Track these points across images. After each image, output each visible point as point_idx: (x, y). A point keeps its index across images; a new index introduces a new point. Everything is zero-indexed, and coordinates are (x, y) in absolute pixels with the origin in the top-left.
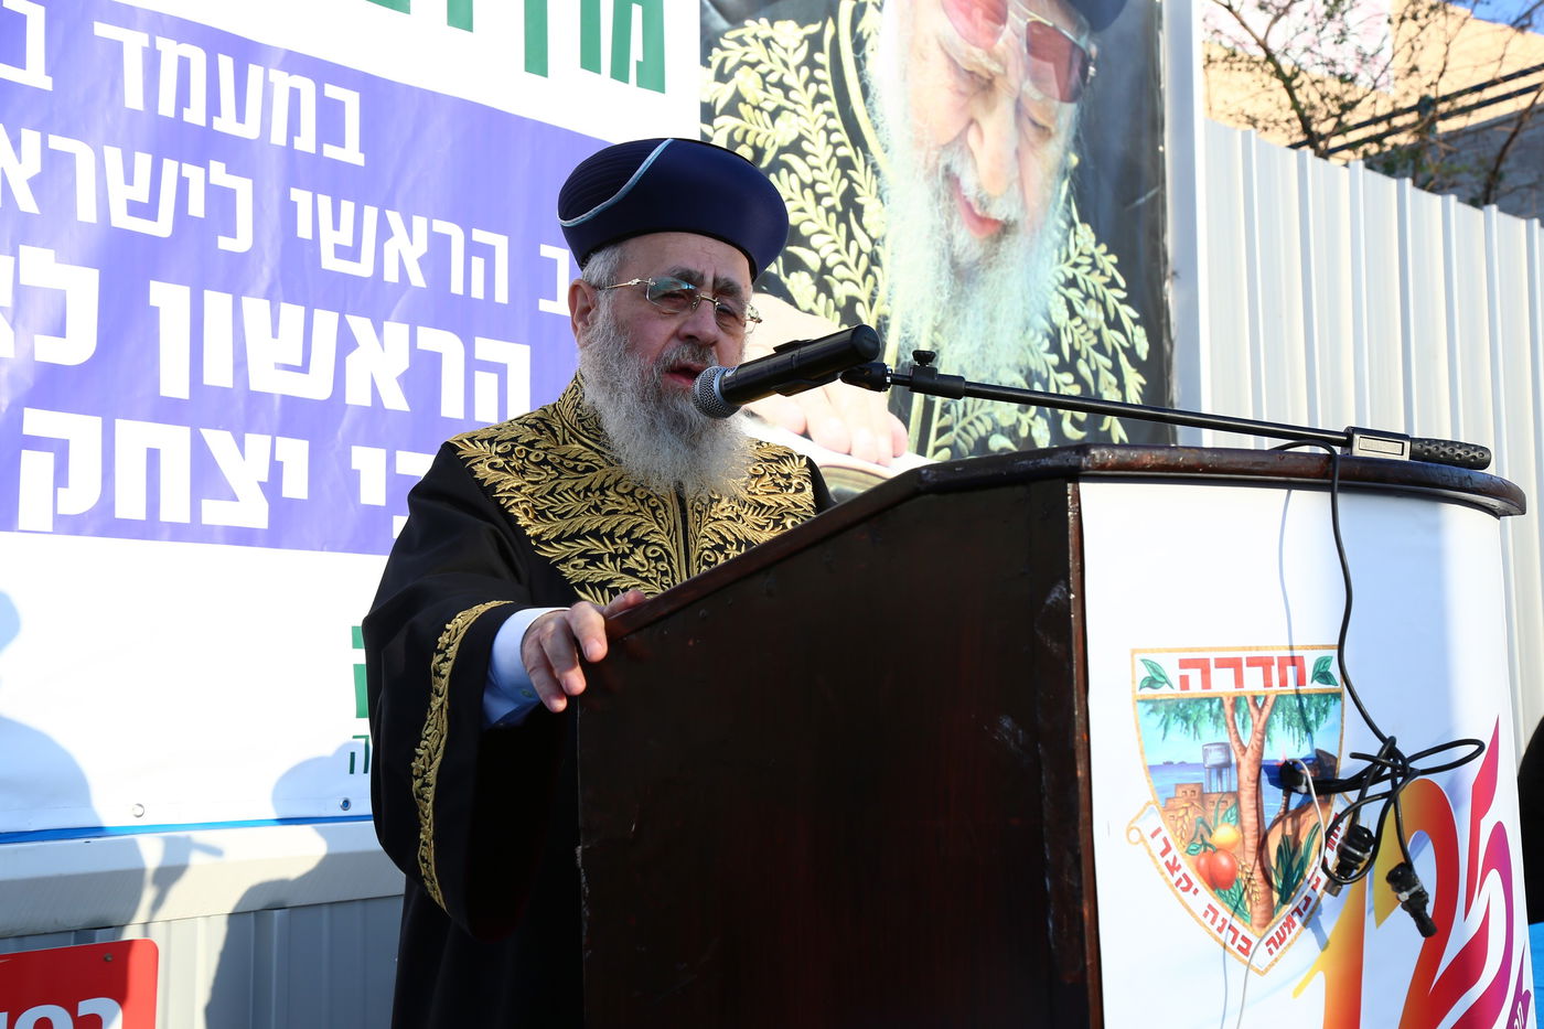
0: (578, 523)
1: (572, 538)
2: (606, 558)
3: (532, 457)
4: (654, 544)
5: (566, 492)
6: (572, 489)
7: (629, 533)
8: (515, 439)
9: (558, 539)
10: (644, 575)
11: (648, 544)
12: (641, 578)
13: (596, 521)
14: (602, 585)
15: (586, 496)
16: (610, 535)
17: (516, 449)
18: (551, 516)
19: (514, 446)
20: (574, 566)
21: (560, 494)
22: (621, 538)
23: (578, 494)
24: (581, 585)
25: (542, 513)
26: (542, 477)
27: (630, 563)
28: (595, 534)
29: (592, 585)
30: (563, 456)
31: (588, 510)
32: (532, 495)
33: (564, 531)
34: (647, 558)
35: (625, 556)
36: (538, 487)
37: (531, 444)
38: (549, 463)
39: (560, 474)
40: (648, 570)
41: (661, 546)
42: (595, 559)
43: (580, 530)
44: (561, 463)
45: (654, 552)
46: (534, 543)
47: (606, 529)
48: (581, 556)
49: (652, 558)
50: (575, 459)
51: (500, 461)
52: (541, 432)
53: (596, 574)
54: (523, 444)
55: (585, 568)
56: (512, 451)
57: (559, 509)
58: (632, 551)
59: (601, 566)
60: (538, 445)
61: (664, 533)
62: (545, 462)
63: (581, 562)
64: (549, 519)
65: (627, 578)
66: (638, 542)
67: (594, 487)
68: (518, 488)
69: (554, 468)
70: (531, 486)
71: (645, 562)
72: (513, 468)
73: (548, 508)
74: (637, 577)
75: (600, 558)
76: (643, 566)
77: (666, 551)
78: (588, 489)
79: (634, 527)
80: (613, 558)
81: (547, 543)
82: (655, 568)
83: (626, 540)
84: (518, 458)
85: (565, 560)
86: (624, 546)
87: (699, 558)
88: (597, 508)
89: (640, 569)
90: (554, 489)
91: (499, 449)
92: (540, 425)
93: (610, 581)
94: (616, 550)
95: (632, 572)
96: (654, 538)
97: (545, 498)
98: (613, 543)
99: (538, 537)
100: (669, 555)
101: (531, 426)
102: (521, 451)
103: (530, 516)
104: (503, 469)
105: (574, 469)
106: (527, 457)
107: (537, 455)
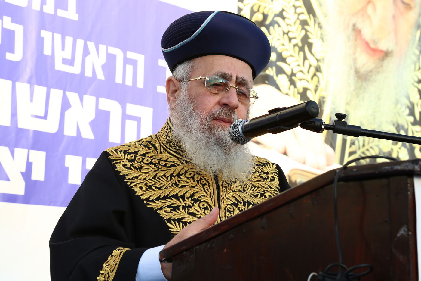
0: (167, 192)
1: (165, 198)
2: (181, 208)
3: (145, 161)
4: (204, 201)
5: (162, 177)
6: (164, 176)
7: (192, 196)
8: (136, 153)
9: (158, 199)
10: (199, 216)
11: (201, 202)
12: (198, 217)
13: (175, 191)
14: (179, 220)
15: (171, 178)
16: (183, 197)
17: (137, 158)
18: (154, 188)
19: (135, 157)
20: (165, 211)
21: (158, 178)
22: (188, 198)
23: (167, 178)
24: (169, 220)
25: (150, 187)
26: (150, 170)
27: (192, 210)
28: (176, 196)
29: (174, 220)
30: (160, 159)
31: (172, 185)
32: (145, 179)
33: (160, 195)
34: (200, 208)
35: (189, 207)
36: (148, 175)
37: (144, 155)
38: (153, 164)
39: (159, 168)
40: (201, 214)
41: (207, 203)
42: (175, 208)
43: (168, 195)
44: (159, 163)
45: (203, 205)
46: (145, 202)
47: (180, 194)
48: (168, 206)
49: (203, 208)
50: (166, 161)
51: (129, 164)
52: (149, 148)
53: (176, 215)
54: (140, 155)
55: (171, 212)
56: (135, 159)
57: (158, 185)
58: (193, 205)
59: (178, 211)
60: (147, 155)
61: (209, 196)
62: (151, 163)
63: (169, 210)
64: (153, 190)
65: (191, 217)
66: (196, 201)
67: (175, 174)
68: (137, 177)
69: (155, 166)
70: (144, 175)
71: (199, 210)
72: (135, 167)
73: (153, 185)
74: (196, 217)
75: (178, 208)
76: (198, 211)
77: (209, 205)
78: (172, 175)
79: (194, 193)
80: (184, 208)
81: (153, 201)
82: (204, 213)
83: (190, 199)
84: (138, 162)
85: (161, 209)
86: (189, 202)
87: (225, 209)
88: (176, 184)
89: (197, 213)
90: (156, 176)
91: (129, 157)
92: (149, 145)
93: (183, 218)
94: (185, 204)
95: (193, 214)
96: (203, 199)
97: (151, 180)
98: (184, 200)
99: (147, 199)
100: (211, 207)
101: (145, 146)
102: (139, 159)
103: (144, 189)
104: (129, 168)
105: (165, 166)
106: (142, 161)
107: (147, 160)
